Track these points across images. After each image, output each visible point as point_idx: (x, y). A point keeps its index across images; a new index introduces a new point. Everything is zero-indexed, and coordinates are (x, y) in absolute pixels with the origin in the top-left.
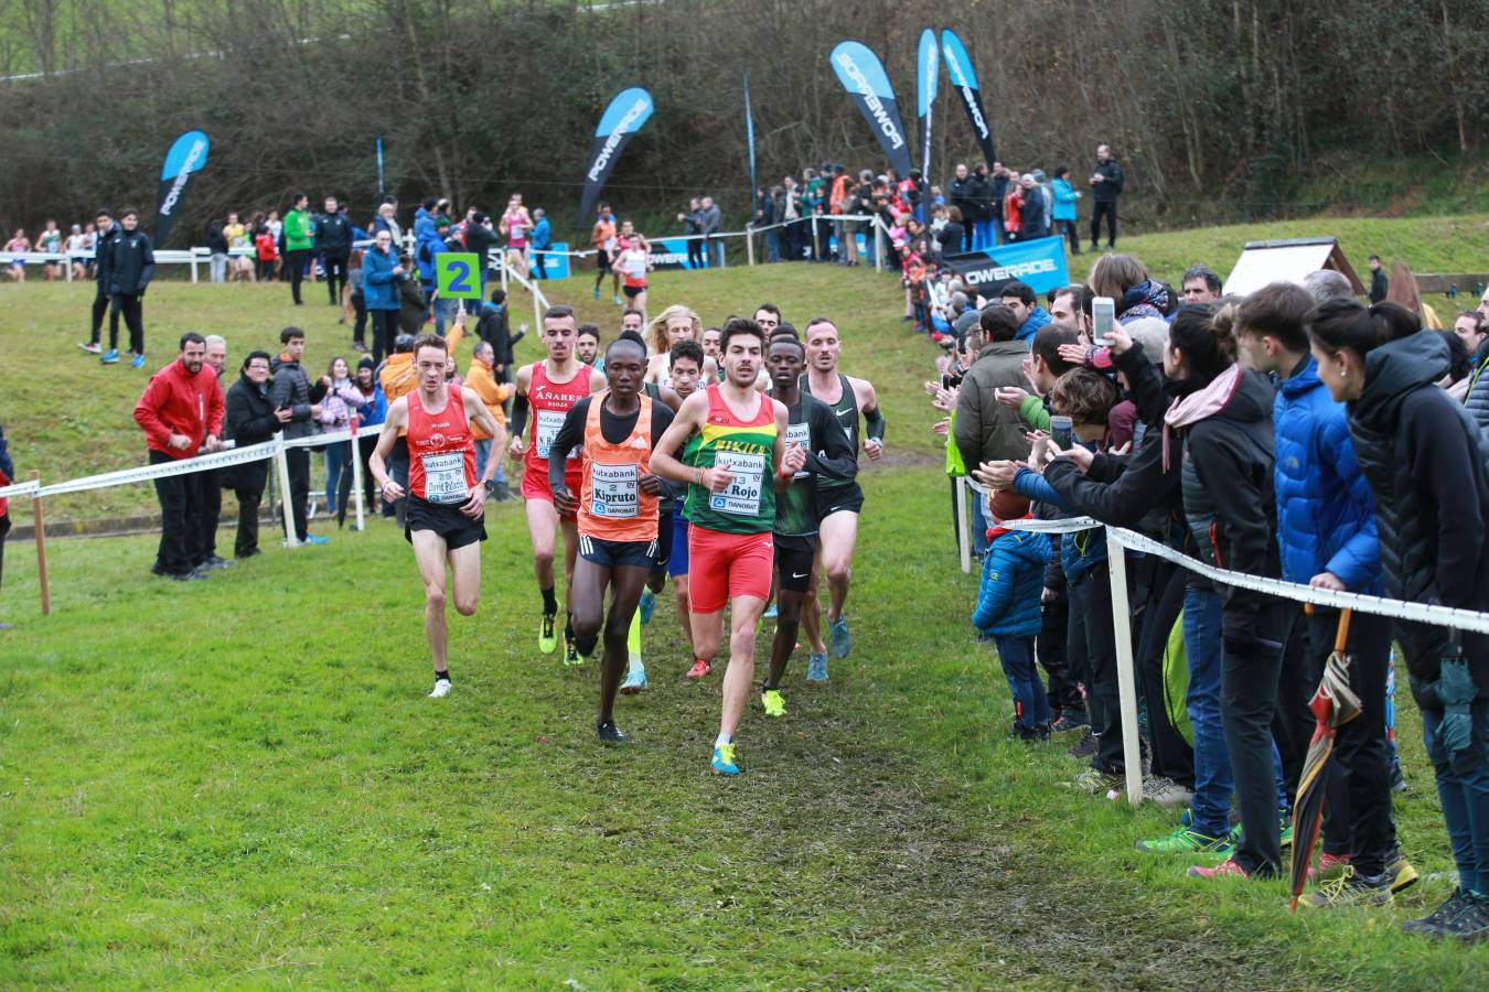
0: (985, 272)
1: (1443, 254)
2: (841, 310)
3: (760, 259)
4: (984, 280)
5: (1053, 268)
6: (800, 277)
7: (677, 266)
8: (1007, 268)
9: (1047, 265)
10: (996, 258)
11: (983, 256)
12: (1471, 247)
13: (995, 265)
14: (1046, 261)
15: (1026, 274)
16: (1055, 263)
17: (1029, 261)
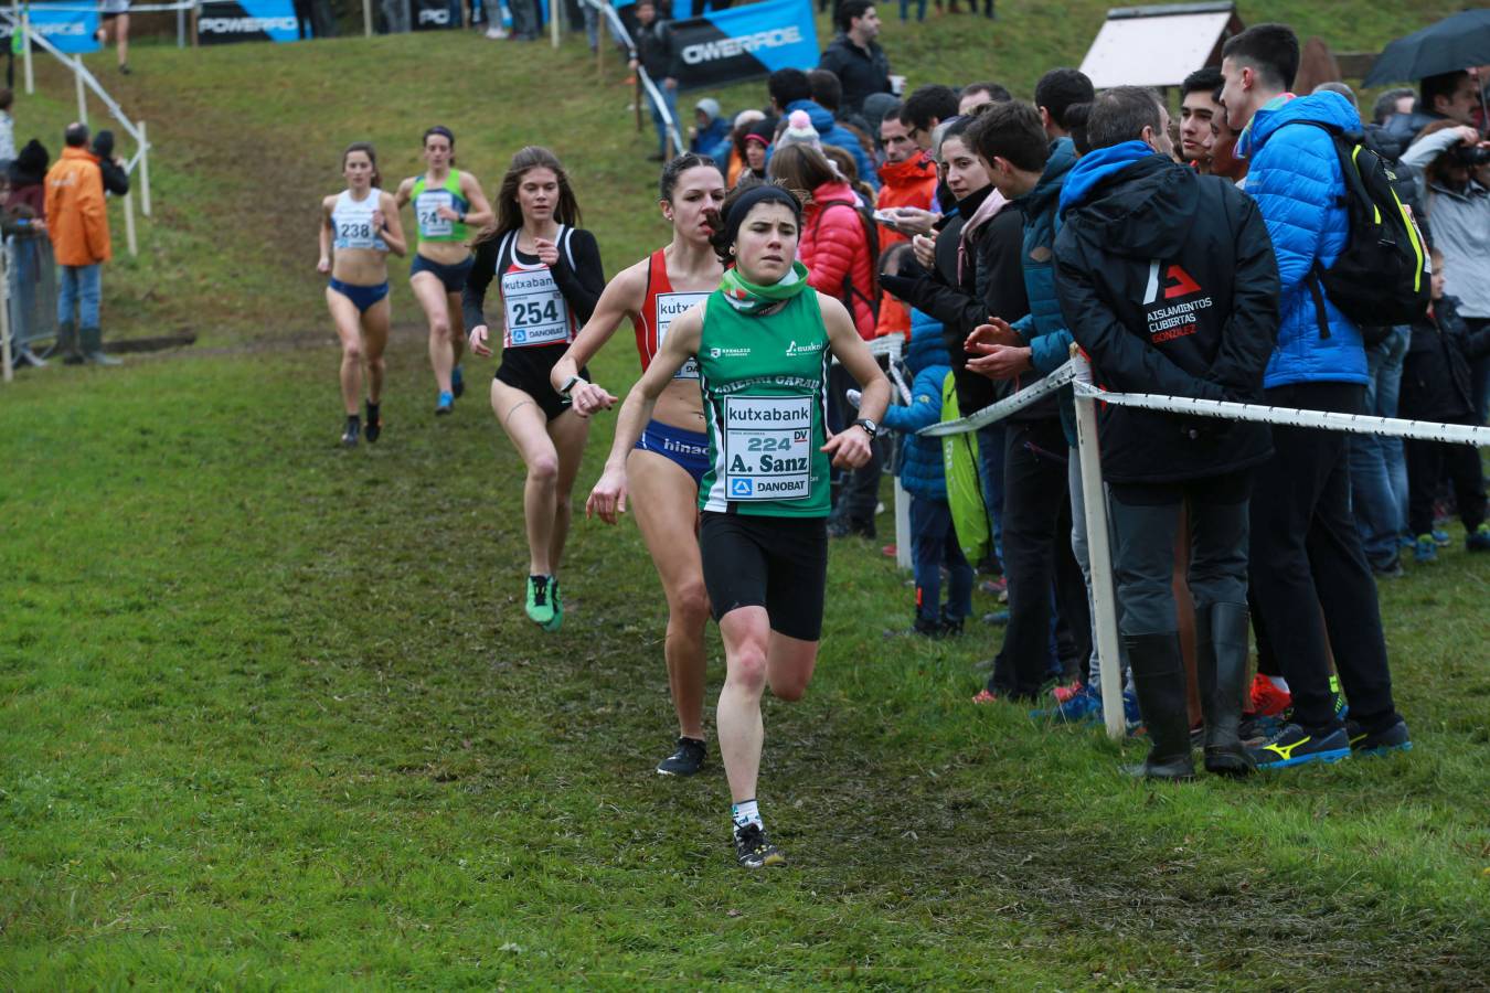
0: (710, 45)
1: (1344, 24)
2: (506, 100)
3: (382, 26)
4: (708, 56)
5: (798, 39)
6: (442, 53)
7: (261, 36)
8: (739, 40)
9: (791, 35)
10: (723, 26)
11: (707, 23)
12: (1383, 13)
13: (722, 36)
14: (790, 29)
15: (763, 46)
16: (802, 32)
17: (768, 29)
